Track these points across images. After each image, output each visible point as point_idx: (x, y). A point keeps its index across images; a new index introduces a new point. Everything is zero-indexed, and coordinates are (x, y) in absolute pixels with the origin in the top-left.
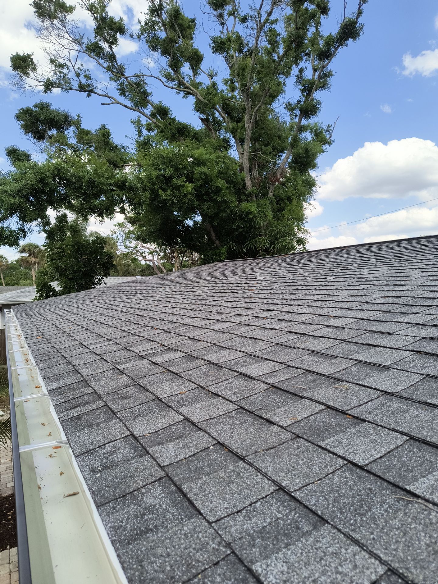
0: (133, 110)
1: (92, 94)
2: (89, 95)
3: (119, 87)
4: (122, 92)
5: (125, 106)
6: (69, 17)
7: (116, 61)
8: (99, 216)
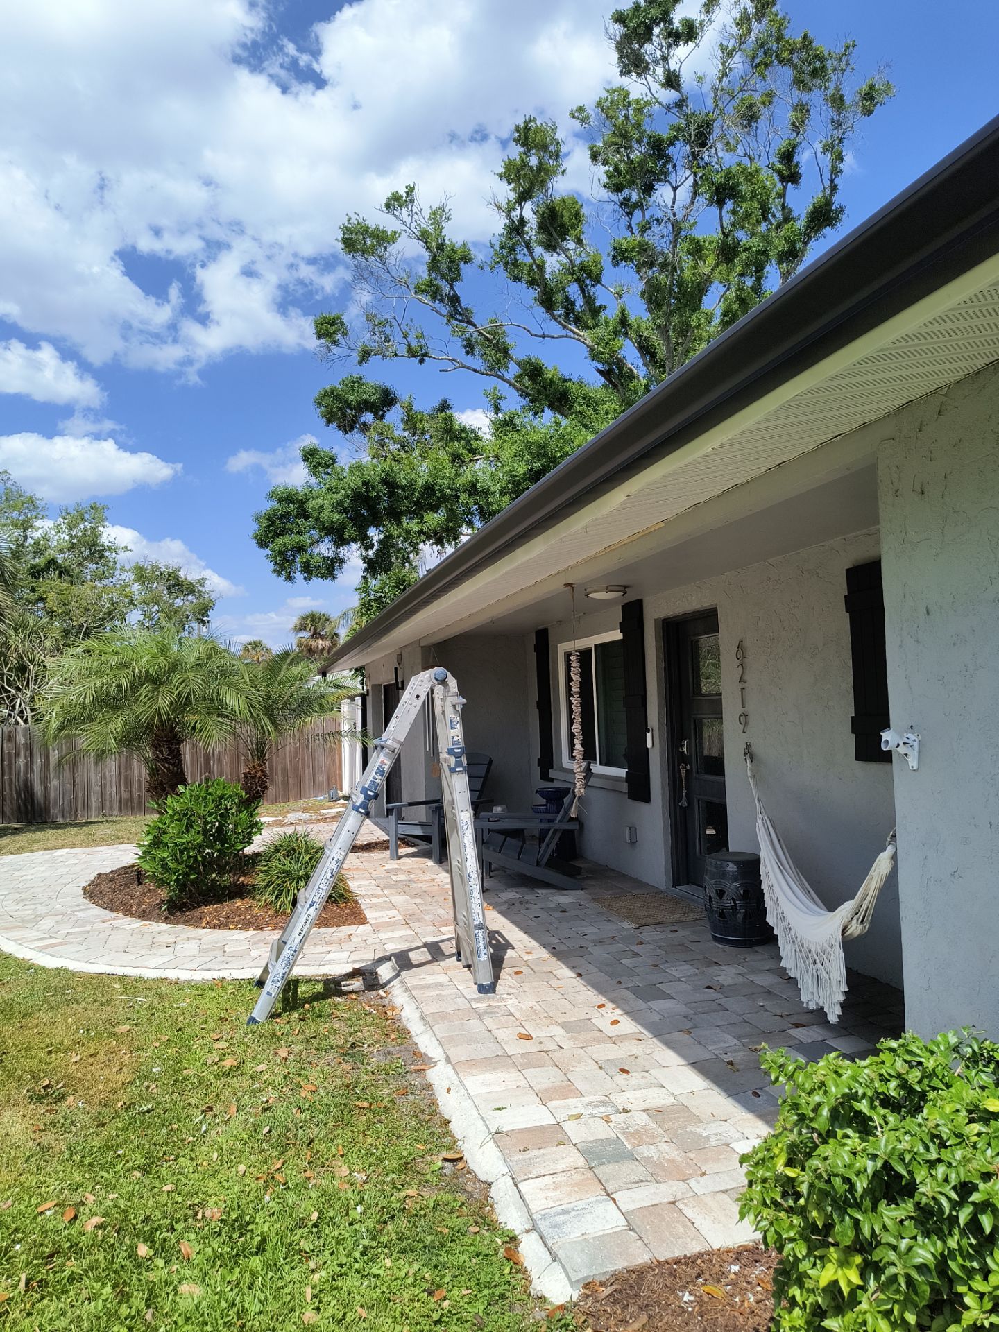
0: (487, 375)
1: (426, 358)
2: (422, 361)
3: (464, 343)
4: (469, 348)
5: (475, 371)
6: (392, 248)
7: (460, 305)
8: (436, 543)
